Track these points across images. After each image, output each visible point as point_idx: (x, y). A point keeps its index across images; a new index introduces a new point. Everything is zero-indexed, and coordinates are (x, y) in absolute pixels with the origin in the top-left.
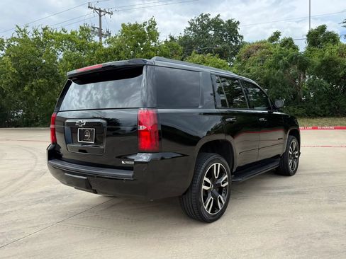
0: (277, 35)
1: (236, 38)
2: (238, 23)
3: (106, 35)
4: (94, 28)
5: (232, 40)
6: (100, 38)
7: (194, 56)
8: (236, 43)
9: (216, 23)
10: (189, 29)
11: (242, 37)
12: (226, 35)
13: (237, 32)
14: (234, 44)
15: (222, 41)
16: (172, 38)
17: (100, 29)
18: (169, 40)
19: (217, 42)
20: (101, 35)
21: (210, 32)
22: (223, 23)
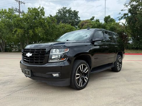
0: (93, 17)
1: (77, 18)
2: (78, 12)
3: (22, 13)
4: (16, 9)
5: (75, 19)
6: (20, 14)
7: (61, 24)
8: (77, 20)
9: (69, 11)
10: (58, 13)
11: (80, 18)
12: (73, 17)
13: (78, 16)
14: (76, 20)
15: (72, 19)
16: (51, 16)
17: (19, 10)
18: (50, 16)
19: (70, 19)
20: (20, 12)
21: (67, 15)
22: (72, 11)
